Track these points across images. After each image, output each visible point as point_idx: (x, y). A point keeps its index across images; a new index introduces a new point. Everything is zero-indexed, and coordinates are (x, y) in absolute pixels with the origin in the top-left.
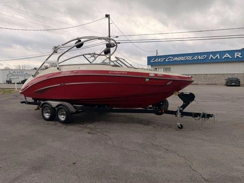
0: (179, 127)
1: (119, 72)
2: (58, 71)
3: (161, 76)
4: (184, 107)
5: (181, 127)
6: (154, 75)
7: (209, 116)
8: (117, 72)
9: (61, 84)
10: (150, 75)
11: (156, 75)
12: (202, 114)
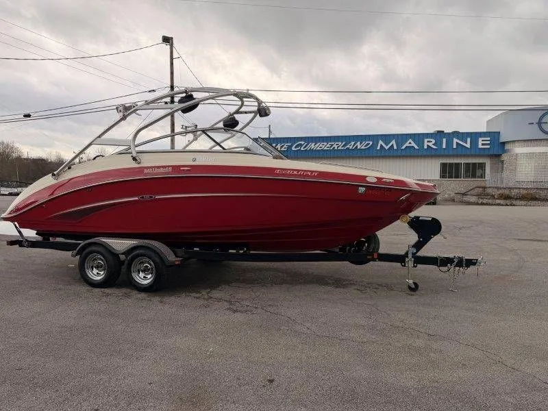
0: (410, 288)
1: (298, 171)
2: (134, 165)
3: (390, 182)
4: (419, 246)
5: (414, 288)
6: (375, 180)
7: (470, 263)
8: (295, 172)
9: (143, 197)
10: (368, 179)
11: (379, 179)
12: (456, 261)
